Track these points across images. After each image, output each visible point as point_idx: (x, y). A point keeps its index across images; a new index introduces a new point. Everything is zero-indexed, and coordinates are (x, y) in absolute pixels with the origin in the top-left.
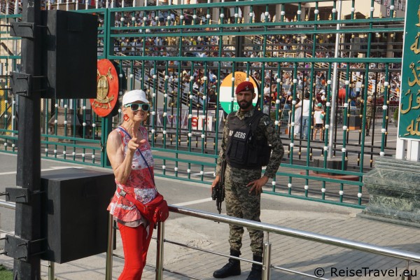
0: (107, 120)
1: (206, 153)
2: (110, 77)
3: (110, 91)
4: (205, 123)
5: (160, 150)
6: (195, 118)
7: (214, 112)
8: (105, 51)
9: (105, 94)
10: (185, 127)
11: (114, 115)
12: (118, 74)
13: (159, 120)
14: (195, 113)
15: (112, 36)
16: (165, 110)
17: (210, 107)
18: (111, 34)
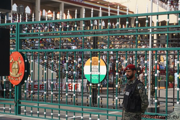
0: (18, 87)
1: (77, 105)
2: (20, 62)
3: (20, 70)
4: (76, 87)
5: (49, 104)
6: (71, 84)
7: (81, 80)
8: (16, 47)
9: (17, 72)
10: (65, 90)
11: (22, 84)
12: (24, 60)
13: (49, 86)
14: (70, 82)
15: (21, 38)
16: (53, 80)
17: (80, 78)
18: (20, 37)
